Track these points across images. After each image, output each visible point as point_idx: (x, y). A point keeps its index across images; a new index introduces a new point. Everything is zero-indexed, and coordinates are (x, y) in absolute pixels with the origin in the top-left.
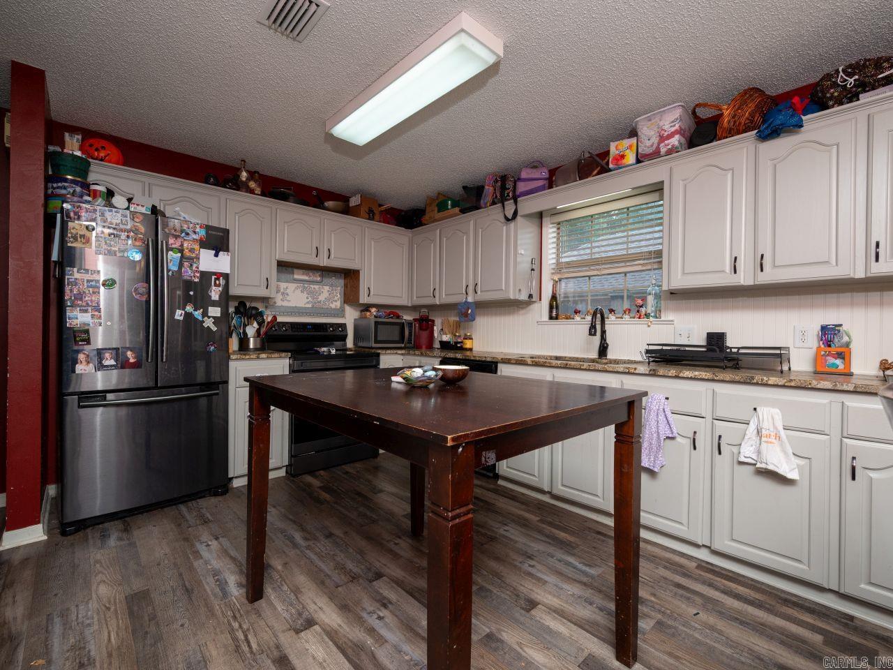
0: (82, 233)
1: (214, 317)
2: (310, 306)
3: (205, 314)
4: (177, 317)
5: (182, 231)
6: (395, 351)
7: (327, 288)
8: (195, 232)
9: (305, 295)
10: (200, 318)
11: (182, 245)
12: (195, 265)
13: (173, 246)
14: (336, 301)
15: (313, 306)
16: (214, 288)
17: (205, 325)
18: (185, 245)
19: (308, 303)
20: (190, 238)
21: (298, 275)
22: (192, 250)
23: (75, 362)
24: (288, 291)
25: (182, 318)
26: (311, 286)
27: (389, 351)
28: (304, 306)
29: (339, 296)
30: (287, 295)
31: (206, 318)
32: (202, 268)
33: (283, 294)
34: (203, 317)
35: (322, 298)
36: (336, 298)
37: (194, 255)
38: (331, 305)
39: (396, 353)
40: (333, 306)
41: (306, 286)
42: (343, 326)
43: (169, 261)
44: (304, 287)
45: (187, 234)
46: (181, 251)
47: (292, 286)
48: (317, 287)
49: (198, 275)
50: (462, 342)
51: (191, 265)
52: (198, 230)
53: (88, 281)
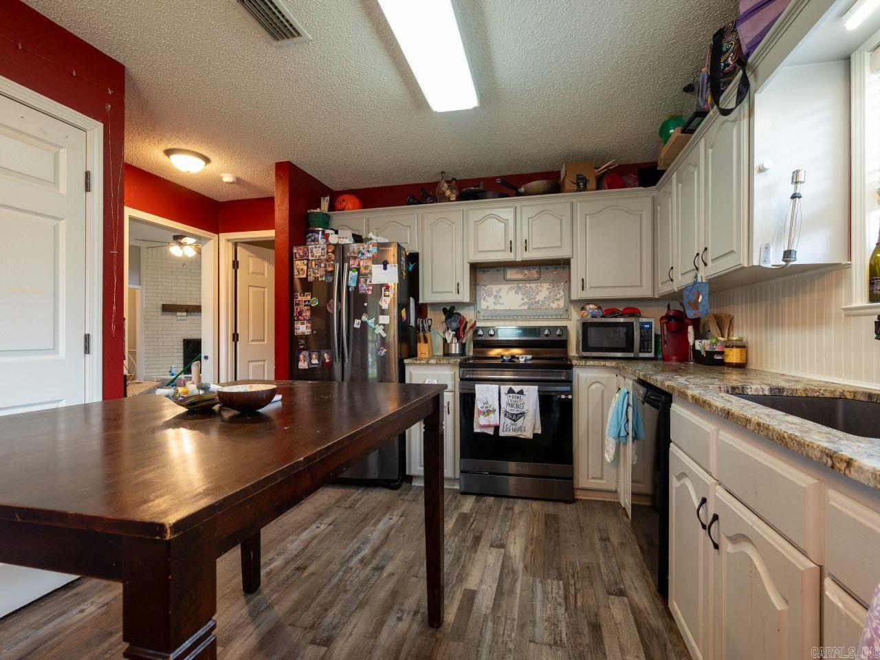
0: (301, 267)
1: (384, 325)
2: (526, 307)
3: (376, 322)
4: (356, 326)
5: (359, 252)
6: (602, 363)
7: (546, 286)
8: (368, 251)
9: (520, 296)
10: (373, 326)
11: (359, 265)
12: (368, 280)
13: (353, 266)
14: (558, 300)
15: (529, 308)
16: (384, 298)
17: (376, 332)
18: (361, 264)
19: (524, 304)
20: (365, 257)
21: (511, 274)
22: (366, 267)
23: (298, 360)
24: (501, 294)
25: (359, 327)
26: (527, 285)
27: (591, 363)
28: (518, 308)
29: (562, 293)
30: (500, 297)
31: (377, 326)
32: (374, 282)
33: (496, 297)
34: (375, 325)
35: (540, 297)
36: (559, 296)
37: (368, 271)
38: (552, 305)
39: (604, 366)
40: (554, 306)
41: (521, 285)
42: (564, 329)
43: (350, 279)
44: (519, 287)
45: (363, 254)
46: (358, 270)
47: (505, 288)
48: (533, 285)
49: (371, 288)
50: (722, 353)
51: (366, 280)
52: (371, 249)
53: (305, 301)
